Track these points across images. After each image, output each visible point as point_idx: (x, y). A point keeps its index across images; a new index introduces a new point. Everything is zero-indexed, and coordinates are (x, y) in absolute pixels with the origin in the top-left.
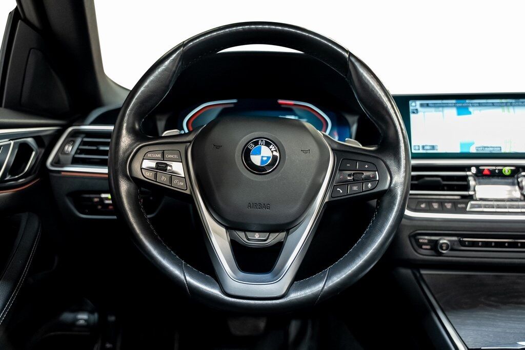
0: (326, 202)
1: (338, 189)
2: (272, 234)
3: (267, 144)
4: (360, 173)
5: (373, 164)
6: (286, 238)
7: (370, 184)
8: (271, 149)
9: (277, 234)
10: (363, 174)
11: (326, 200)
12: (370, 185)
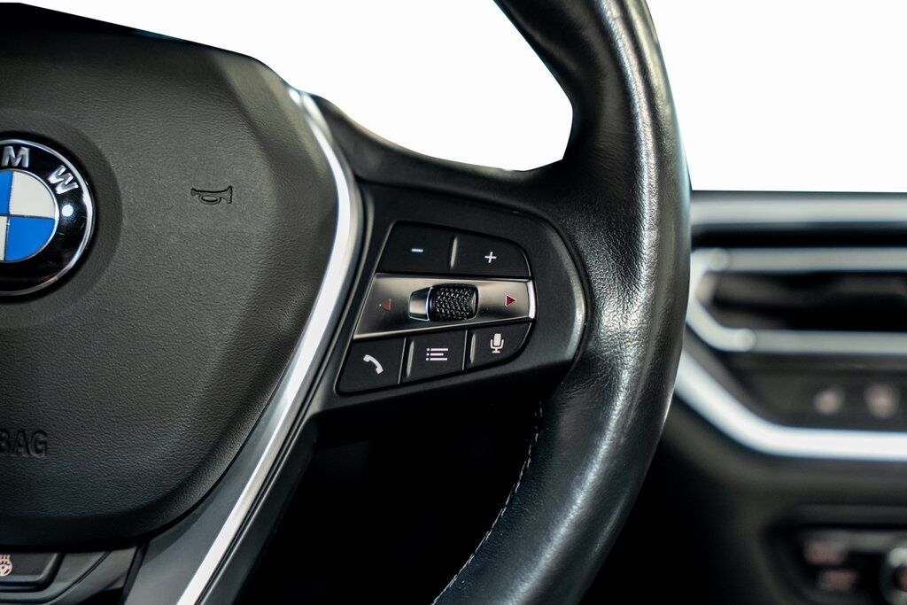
0: (315, 417)
1: (368, 358)
2: (70, 561)
3: (41, 166)
4: (460, 287)
5: (519, 246)
6: (131, 574)
7: (498, 337)
8: (53, 187)
9: (95, 557)
10: (475, 290)
11: (315, 407)
12: (497, 341)
